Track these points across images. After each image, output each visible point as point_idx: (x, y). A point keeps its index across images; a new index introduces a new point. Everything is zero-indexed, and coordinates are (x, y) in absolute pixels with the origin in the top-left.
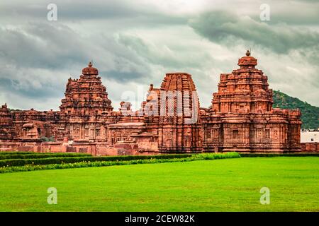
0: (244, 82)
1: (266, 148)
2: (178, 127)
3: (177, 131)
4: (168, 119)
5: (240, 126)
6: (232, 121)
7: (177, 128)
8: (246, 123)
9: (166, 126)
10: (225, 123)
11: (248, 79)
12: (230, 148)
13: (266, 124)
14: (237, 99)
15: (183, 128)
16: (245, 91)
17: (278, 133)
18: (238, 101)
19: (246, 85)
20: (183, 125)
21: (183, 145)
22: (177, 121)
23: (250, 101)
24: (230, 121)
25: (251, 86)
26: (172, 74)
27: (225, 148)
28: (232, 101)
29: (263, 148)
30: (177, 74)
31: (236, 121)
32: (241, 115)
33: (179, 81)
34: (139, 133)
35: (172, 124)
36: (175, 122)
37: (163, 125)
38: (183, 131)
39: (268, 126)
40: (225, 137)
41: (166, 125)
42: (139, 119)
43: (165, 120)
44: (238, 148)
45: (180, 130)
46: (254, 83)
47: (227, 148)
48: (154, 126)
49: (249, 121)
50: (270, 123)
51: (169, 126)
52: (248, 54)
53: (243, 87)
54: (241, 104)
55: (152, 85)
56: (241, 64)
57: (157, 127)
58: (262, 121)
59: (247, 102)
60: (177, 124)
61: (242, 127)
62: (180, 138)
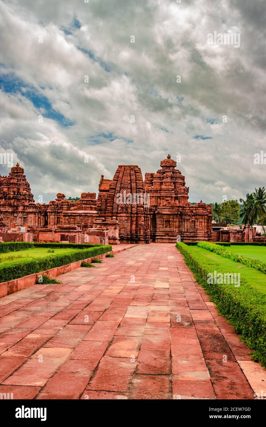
0: (169, 180)
1: (192, 237)
2: (132, 215)
3: (131, 219)
4: (122, 208)
5: (172, 217)
6: (165, 213)
7: (131, 217)
8: (177, 215)
9: (122, 215)
10: (159, 213)
11: (172, 177)
12: (162, 236)
13: (193, 216)
14: (163, 194)
15: (137, 217)
16: (170, 187)
17: (203, 224)
18: (164, 195)
19: (171, 182)
20: (137, 213)
21: (136, 233)
22: (131, 210)
23: (175, 196)
24: (163, 212)
25: (174, 183)
26: (125, 166)
27: (158, 236)
28: (159, 195)
29: (190, 237)
30: (130, 167)
31: (168, 213)
32: (172, 207)
33: (132, 172)
34: (103, 221)
35: (127, 213)
36: (129, 210)
37: (117, 213)
38: (137, 220)
39: (194, 217)
40: (158, 226)
41: (121, 213)
42: (91, 207)
43: (119, 209)
44: (170, 236)
45: (134, 219)
46: (176, 181)
47: (160, 236)
48: (108, 215)
49: (179, 213)
50: (197, 215)
51: (124, 215)
52: (169, 157)
53: (168, 184)
54: (167, 199)
55: (102, 176)
56: (163, 165)
57: (110, 215)
58: (189, 214)
59: (172, 197)
60: (131, 213)
61: (173, 218)
62: (134, 226)
